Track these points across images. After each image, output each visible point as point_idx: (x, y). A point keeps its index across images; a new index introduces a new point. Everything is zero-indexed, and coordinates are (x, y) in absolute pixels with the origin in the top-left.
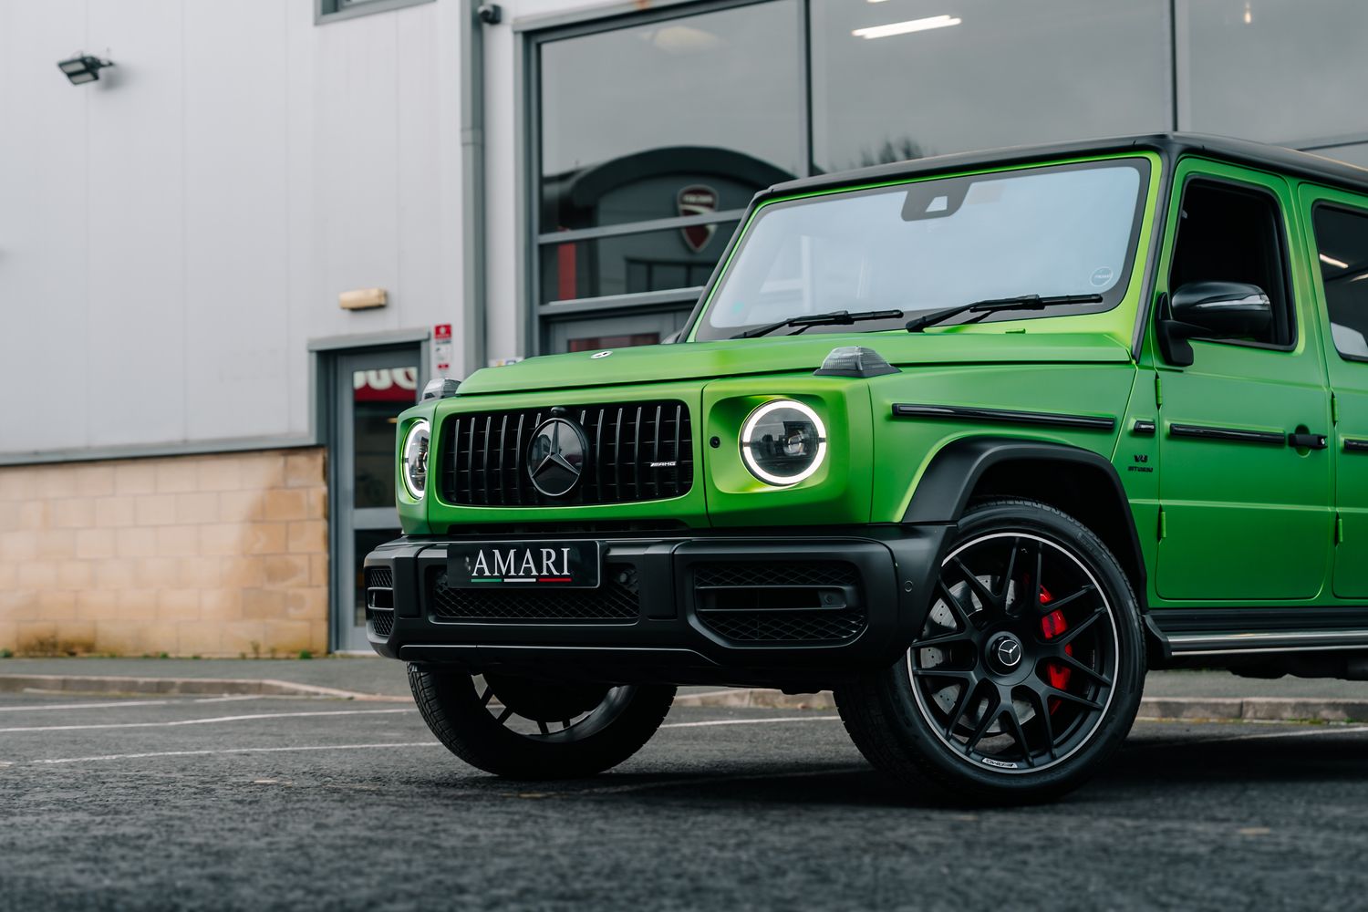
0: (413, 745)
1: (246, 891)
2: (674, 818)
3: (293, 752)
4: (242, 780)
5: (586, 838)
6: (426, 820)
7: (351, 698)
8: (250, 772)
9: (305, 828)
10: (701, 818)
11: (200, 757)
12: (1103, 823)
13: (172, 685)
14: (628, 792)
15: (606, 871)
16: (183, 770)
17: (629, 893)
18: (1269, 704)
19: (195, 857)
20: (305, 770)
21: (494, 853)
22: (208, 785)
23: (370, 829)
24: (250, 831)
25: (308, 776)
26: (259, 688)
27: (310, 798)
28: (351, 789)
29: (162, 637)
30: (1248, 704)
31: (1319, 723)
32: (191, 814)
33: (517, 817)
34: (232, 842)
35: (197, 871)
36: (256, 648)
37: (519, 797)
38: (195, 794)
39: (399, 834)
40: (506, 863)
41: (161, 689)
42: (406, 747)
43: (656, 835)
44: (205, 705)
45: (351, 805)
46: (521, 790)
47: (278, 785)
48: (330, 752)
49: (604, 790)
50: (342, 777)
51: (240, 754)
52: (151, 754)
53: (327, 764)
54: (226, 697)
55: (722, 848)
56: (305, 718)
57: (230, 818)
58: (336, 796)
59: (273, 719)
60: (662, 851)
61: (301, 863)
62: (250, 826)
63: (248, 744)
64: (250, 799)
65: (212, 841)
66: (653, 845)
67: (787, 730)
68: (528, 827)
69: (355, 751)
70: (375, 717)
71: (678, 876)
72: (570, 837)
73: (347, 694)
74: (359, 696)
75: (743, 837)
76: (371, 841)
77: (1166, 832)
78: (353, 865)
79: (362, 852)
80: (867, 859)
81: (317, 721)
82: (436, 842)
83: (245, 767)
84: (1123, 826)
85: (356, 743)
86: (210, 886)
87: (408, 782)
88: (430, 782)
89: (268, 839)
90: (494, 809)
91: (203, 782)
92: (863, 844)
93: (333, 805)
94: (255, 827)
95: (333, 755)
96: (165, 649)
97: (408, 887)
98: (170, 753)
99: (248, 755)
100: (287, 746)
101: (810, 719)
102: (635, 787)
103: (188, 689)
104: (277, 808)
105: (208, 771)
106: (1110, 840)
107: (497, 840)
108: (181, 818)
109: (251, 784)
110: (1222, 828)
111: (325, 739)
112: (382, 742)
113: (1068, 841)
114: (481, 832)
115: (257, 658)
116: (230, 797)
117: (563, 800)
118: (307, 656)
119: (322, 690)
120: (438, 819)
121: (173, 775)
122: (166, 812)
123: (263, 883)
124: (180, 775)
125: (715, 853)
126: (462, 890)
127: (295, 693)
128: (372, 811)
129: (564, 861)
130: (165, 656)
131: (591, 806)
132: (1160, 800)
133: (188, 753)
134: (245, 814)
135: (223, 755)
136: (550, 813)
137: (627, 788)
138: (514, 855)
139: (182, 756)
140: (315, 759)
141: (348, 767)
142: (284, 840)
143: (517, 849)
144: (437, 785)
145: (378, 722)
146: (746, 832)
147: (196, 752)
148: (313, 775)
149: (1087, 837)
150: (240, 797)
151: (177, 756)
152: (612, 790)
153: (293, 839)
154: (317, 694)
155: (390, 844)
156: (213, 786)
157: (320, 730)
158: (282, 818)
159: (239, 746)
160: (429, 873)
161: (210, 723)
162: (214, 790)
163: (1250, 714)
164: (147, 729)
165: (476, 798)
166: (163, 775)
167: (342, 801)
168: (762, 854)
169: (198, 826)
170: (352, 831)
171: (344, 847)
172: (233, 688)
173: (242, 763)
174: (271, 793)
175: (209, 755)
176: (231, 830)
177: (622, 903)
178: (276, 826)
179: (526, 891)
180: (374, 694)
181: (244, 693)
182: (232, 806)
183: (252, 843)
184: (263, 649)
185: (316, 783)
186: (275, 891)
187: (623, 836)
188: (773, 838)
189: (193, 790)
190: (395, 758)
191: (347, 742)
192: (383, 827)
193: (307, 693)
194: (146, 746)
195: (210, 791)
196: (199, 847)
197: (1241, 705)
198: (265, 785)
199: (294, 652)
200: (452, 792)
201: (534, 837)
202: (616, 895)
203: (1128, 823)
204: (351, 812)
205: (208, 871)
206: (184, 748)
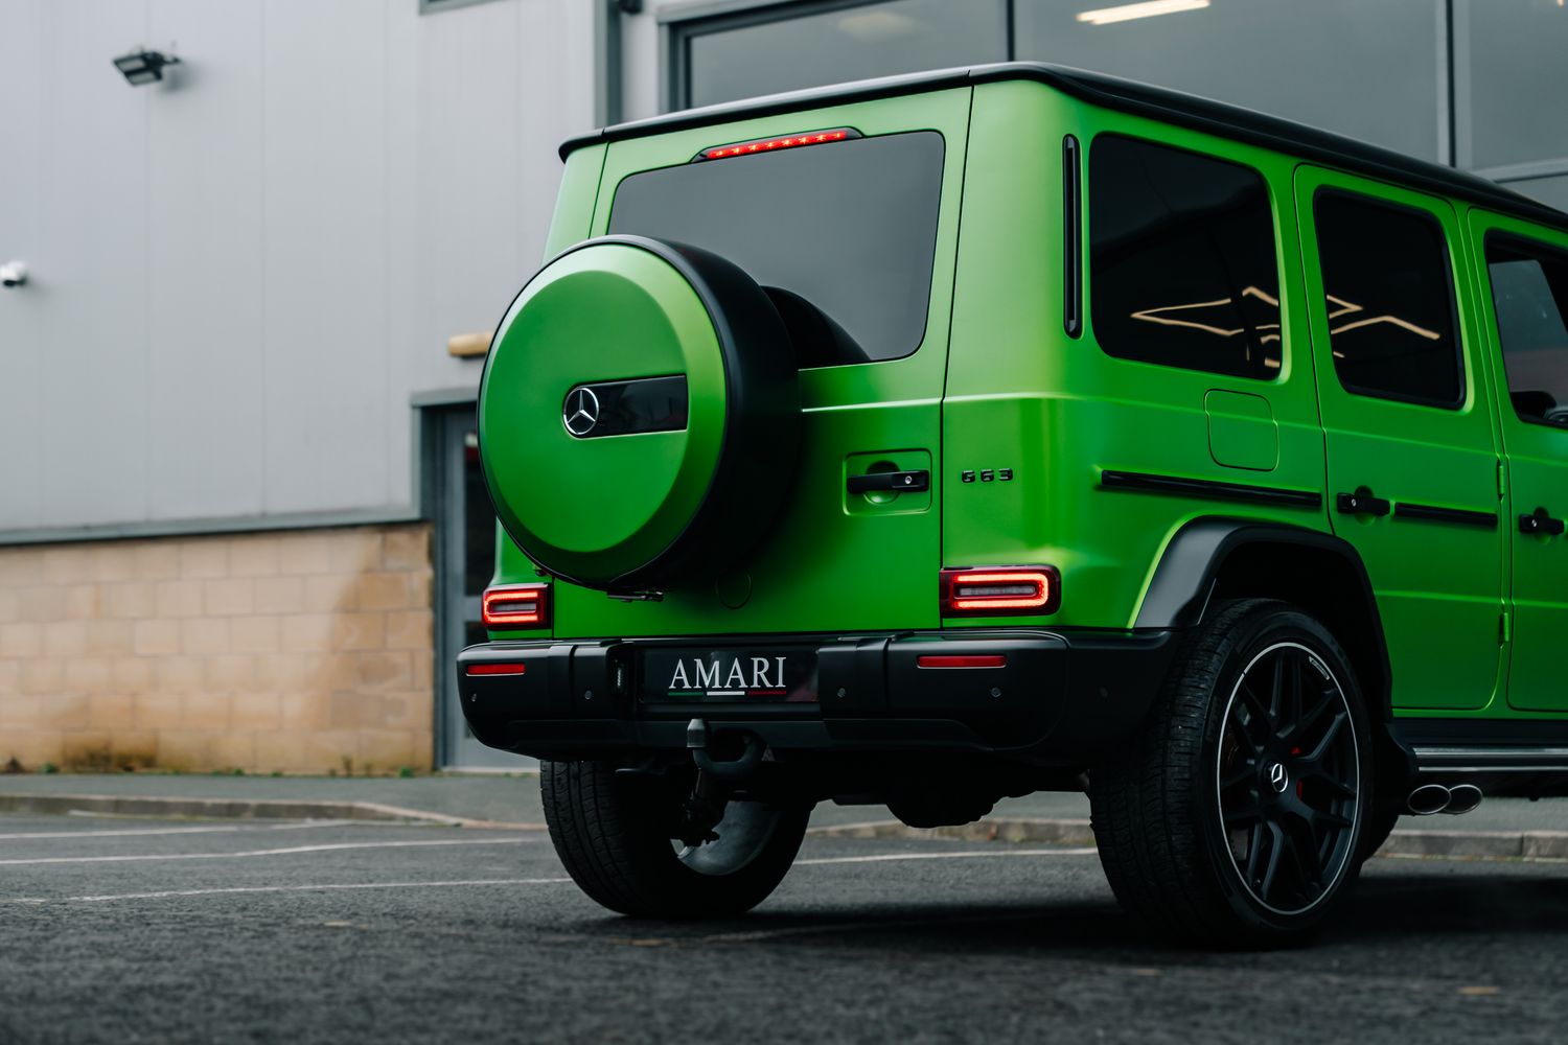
0: (521, 881)
3: (376, 890)
4: (310, 922)
5: (697, 992)
8: (321, 912)
9: (373, 978)
10: (836, 970)
11: (266, 894)
12: (1306, 981)
13: (244, 808)
16: (244, 909)
18: (1555, 839)
19: (240, 1011)
20: (387, 910)
21: (588, 1009)
22: (269, 928)
23: (448, 980)
24: (308, 985)
25: (389, 918)
26: (349, 812)
27: (387, 943)
28: (435, 933)
29: (235, 748)
30: (1530, 839)
32: (244, 963)
33: (622, 968)
34: (286, 993)
35: (240, 1026)
36: (348, 764)
37: (630, 944)
38: (253, 937)
39: (483, 987)
40: (596, 1021)
41: (232, 811)
42: (512, 885)
44: (283, 832)
45: (433, 952)
46: (635, 936)
47: (350, 928)
48: (420, 889)
50: (429, 920)
51: (314, 892)
52: (209, 891)
53: (415, 902)
54: (310, 823)
55: (849, 1005)
56: (398, 849)
57: (288, 967)
58: (417, 942)
59: (360, 850)
60: (781, 1007)
61: (360, 1017)
62: (310, 975)
63: (325, 880)
64: (314, 944)
65: (264, 993)
66: (772, 1001)
67: (970, 866)
68: (634, 981)
69: (450, 889)
70: (482, 848)
73: (452, 820)
74: (467, 822)
75: (880, 993)
76: (446, 995)
77: (1375, 991)
78: (419, 1021)
79: (432, 1006)
80: (1015, 1019)
81: (412, 853)
82: (521, 995)
83: (316, 907)
84: (1326, 983)
85: (453, 879)
87: (505, 925)
88: (530, 926)
89: (329, 991)
90: (599, 958)
91: (264, 925)
92: (1016, 1002)
93: (411, 952)
94: (317, 978)
95: (424, 893)
96: (239, 764)
98: (231, 890)
99: (322, 892)
100: (371, 882)
101: (1002, 853)
102: (769, 934)
103: (265, 812)
104: (347, 953)
105: (272, 912)
106: (1305, 1000)
108: (231, 966)
109: (321, 926)
110: (1441, 985)
111: (417, 874)
112: (485, 878)
113: (1257, 1000)
114: (575, 985)
115: (349, 776)
116: (291, 944)
117: (681, 947)
118: (408, 773)
119: (424, 815)
121: (230, 916)
122: (215, 959)
124: (238, 916)
125: (840, 1010)
127: (391, 818)
128: (453, 959)
129: (662, 1018)
130: (239, 773)
131: (712, 955)
132: (1383, 953)
133: (251, 890)
134: (307, 962)
135: (293, 892)
136: (662, 963)
137: (760, 935)
138: (607, 1011)
139: (245, 894)
140: (401, 897)
141: (438, 908)
142: (345, 992)
143: (612, 1005)
144: (539, 929)
145: (484, 855)
146: (884, 987)
147: (262, 889)
148: (394, 916)
149: (1279, 996)
150: (303, 942)
151: (239, 894)
152: (742, 937)
153: (356, 991)
154: (416, 819)
155: (467, 997)
156: (276, 929)
157: (415, 863)
158: (348, 969)
159: (314, 882)
160: (504, 1030)
161: (285, 855)
162: (275, 934)
163: (1532, 851)
164: (209, 861)
165: (579, 945)
166: (219, 915)
167: (423, 948)
168: (895, 1011)
170: (428, 982)
171: (413, 1000)
172: (318, 812)
173: (314, 902)
174: (341, 938)
175: (277, 892)
176: (287, 980)
178: (340, 975)
180: (485, 819)
181: (330, 817)
182: (294, 952)
183: (308, 996)
184: (355, 765)
185: (396, 926)
188: (913, 994)
189: (252, 933)
190: (497, 897)
191: (443, 877)
192: (463, 978)
193: (407, 819)
194: (204, 881)
195: (270, 935)
196: (247, 1000)
197: (1522, 840)
198: (337, 928)
199: (393, 768)
200: (553, 938)
201: (637, 991)
203: (1335, 980)
204: (430, 960)
205: (252, 1026)
206: (249, 884)
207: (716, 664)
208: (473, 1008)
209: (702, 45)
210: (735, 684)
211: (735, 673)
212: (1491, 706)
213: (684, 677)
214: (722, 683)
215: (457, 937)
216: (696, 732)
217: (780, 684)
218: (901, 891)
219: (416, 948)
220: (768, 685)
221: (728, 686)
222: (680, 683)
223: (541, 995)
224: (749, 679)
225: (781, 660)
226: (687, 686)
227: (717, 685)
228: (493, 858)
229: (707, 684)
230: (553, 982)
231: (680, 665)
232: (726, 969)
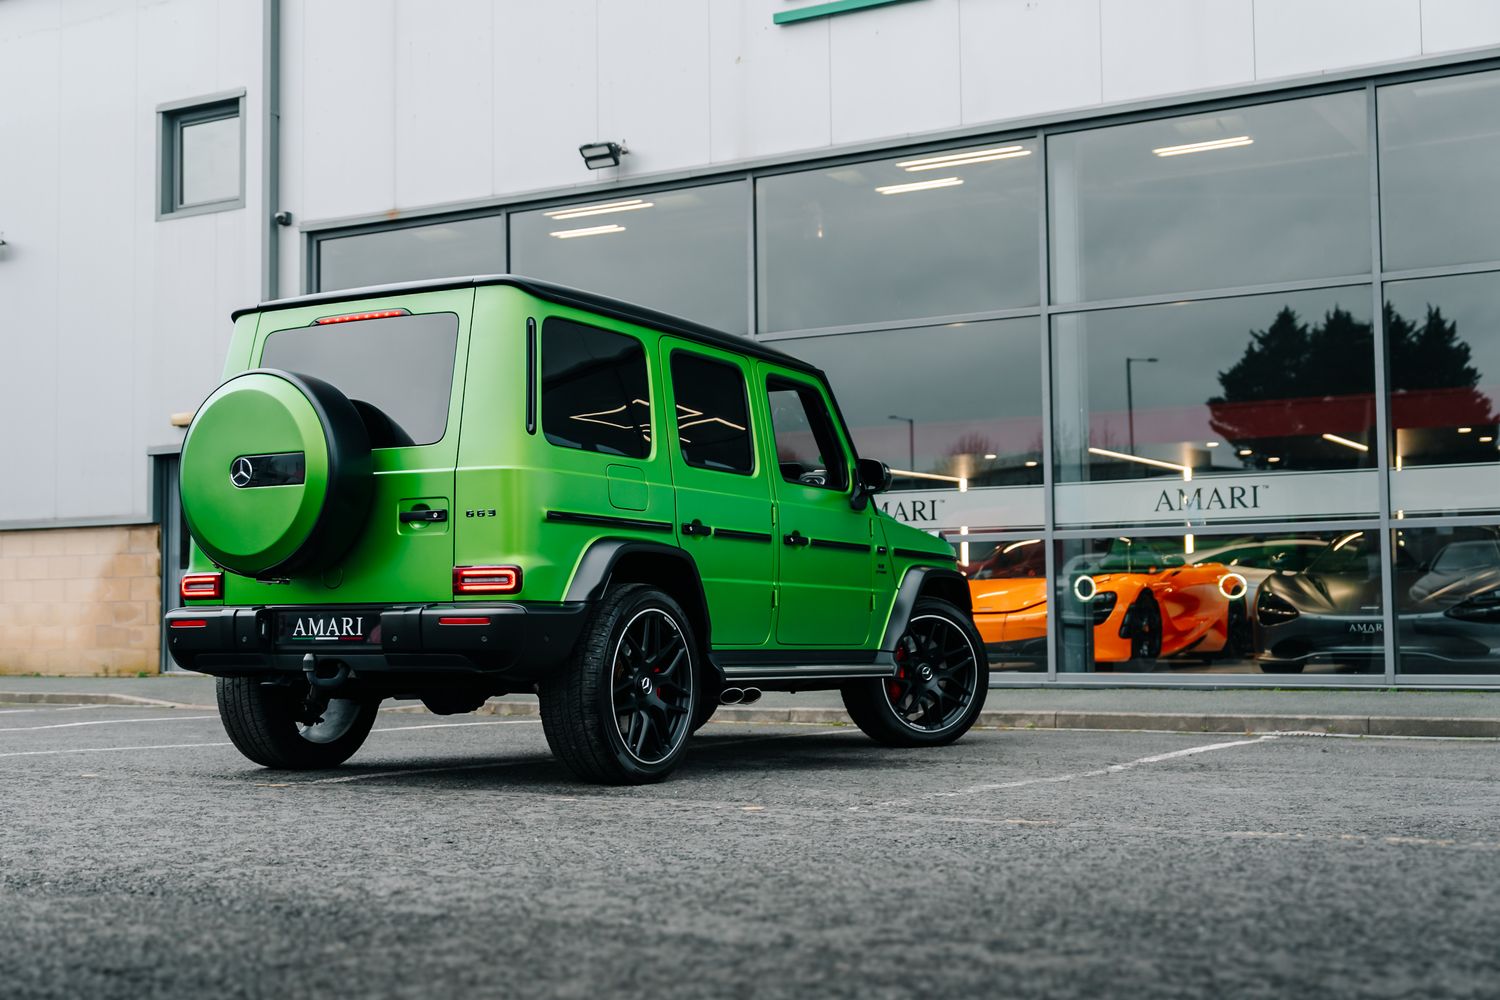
0: (207, 745)
1: (51, 861)
2: (370, 802)
3: (117, 752)
4: (73, 774)
6: (196, 805)
7: (173, 707)
8: (81, 768)
9: (108, 812)
11: (48, 756)
13: (40, 697)
14: (346, 782)
15: (309, 842)
16: (33, 766)
17: (317, 860)
19: (22, 836)
20: (122, 766)
23: (154, 812)
24: (68, 816)
25: (122, 771)
26: (106, 700)
27: (120, 788)
28: (150, 781)
29: (36, 660)
31: (839, 725)
32: (28, 802)
33: (261, 803)
34: (53, 824)
35: (21, 846)
36: (107, 670)
37: (269, 786)
38: (36, 786)
39: (175, 817)
41: (32, 700)
42: (202, 747)
43: (353, 815)
45: (147, 793)
47: (99, 778)
48: (144, 751)
49: (331, 780)
50: (147, 772)
51: (78, 754)
52: (12, 754)
53: (139, 761)
54: (81, 707)
56: (133, 724)
57: (56, 805)
58: (138, 787)
59: (109, 724)
61: (97, 839)
62: (69, 811)
63: (87, 746)
64: (74, 789)
65: (38, 823)
67: (477, 732)
68: (267, 811)
69: (162, 751)
70: (186, 723)
71: (356, 846)
72: (292, 818)
73: (170, 704)
74: (179, 706)
76: (152, 822)
78: (133, 841)
79: (141, 829)
81: (143, 726)
82: (197, 822)
83: (78, 764)
85: (166, 744)
86: (27, 858)
87: (193, 775)
88: (209, 775)
89: (79, 821)
90: (248, 796)
91: (44, 777)
93: (134, 793)
94: (72, 812)
95: (145, 754)
96: (39, 670)
97: (167, 856)
98: (26, 754)
99: (83, 754)
100: (114, 746)
101: (495, 723)
103: (53, 700)
104: (94, 796)
105: (50, 768)
107: (241, 820)
108: (19, 806)
109: (79, 777)
110: (733, 805)
111: (144, 741)
112: (186, 742)
114: (231, 814)
115: (106, 677)
116: (60, 789)
117: (298, 788)
118: (143, 675)
119: (153, 701)
120: (204, 805)
122: (11, 801)
123: (66, 855)
124: (28, 771)
126: (203, 859)
127: (132, 703)
128: (159, 798)
130: (38, 676)
133: (39, 753)
134: (67, 802)
135: (65, 754)
136: (286, 799)
137: (347, 779)
139: (35, 756)
140: (132, 757)
141: (153, 764)
142: (90, 822)
144: (214, 777)
145: (187, 727)
147: (45, 753)
148: (126, 770)
150: (67, 788)
151: (31, 756)
152: (336, 780)
153: (96, 821)
154: (148, 704)
155: (164, 824)
156: (51, 780)
157: (142, 734)
158: (93, 805)
159: (79, 747)
160: (184, 846)
161: (64, 728)
162: (50, 783)
164: (15, 733)
165: (238, 788)
166: (16, 771)
167: (141, 791)
169: (30, 811)
170: (141, 814)
171: (131, 827)
172: (87, 700)
173: (77, 761)
174: (92, 785)
175: (55, 754)
176: (53, 814)
177: (312, 866)
178: (87, 810)
179: (249, 859)
180: (190, 704)
181: (94, 703)
182: (60, 796)
183: (66, 825)
184: (111, 670)
185: (126, 777)
186: (72, 861)
187: (330, 816)
189: (36, 783)
190: (190, 756)
191: (160, 743)
192: (164, 811)
193: (142, 704)
194: (10, 748)
195: (47, 784)
196: (27, 828)
198: (89, 778)
199: (135, 672)
200: (222, 782)
202: (307, 861)
204: (145, 799)
205: (28, 846)
206: (38, 749)
207: (321, 621)
208: (167, 832)
209: (327, 247)
210: (332, 633)
211: (333, 627)
212: (767, 642)
213: (302, 629)
214: (325, 632)
215: (163, 783)
216: (308, 662)
217: (359, 633)
218: (435, 748)
219: (136, 791)
220: (352, 634)
221: (328, 634)
222: (299, 632)
223: (211, 822)
224: (341, 631)
225: (360, 619)
226: (304, 634)
227: (322, 634)
228: (191, 730)
229: (316, 632)
230: (218, 813)
231: (300, 621)
232: (323, 802)
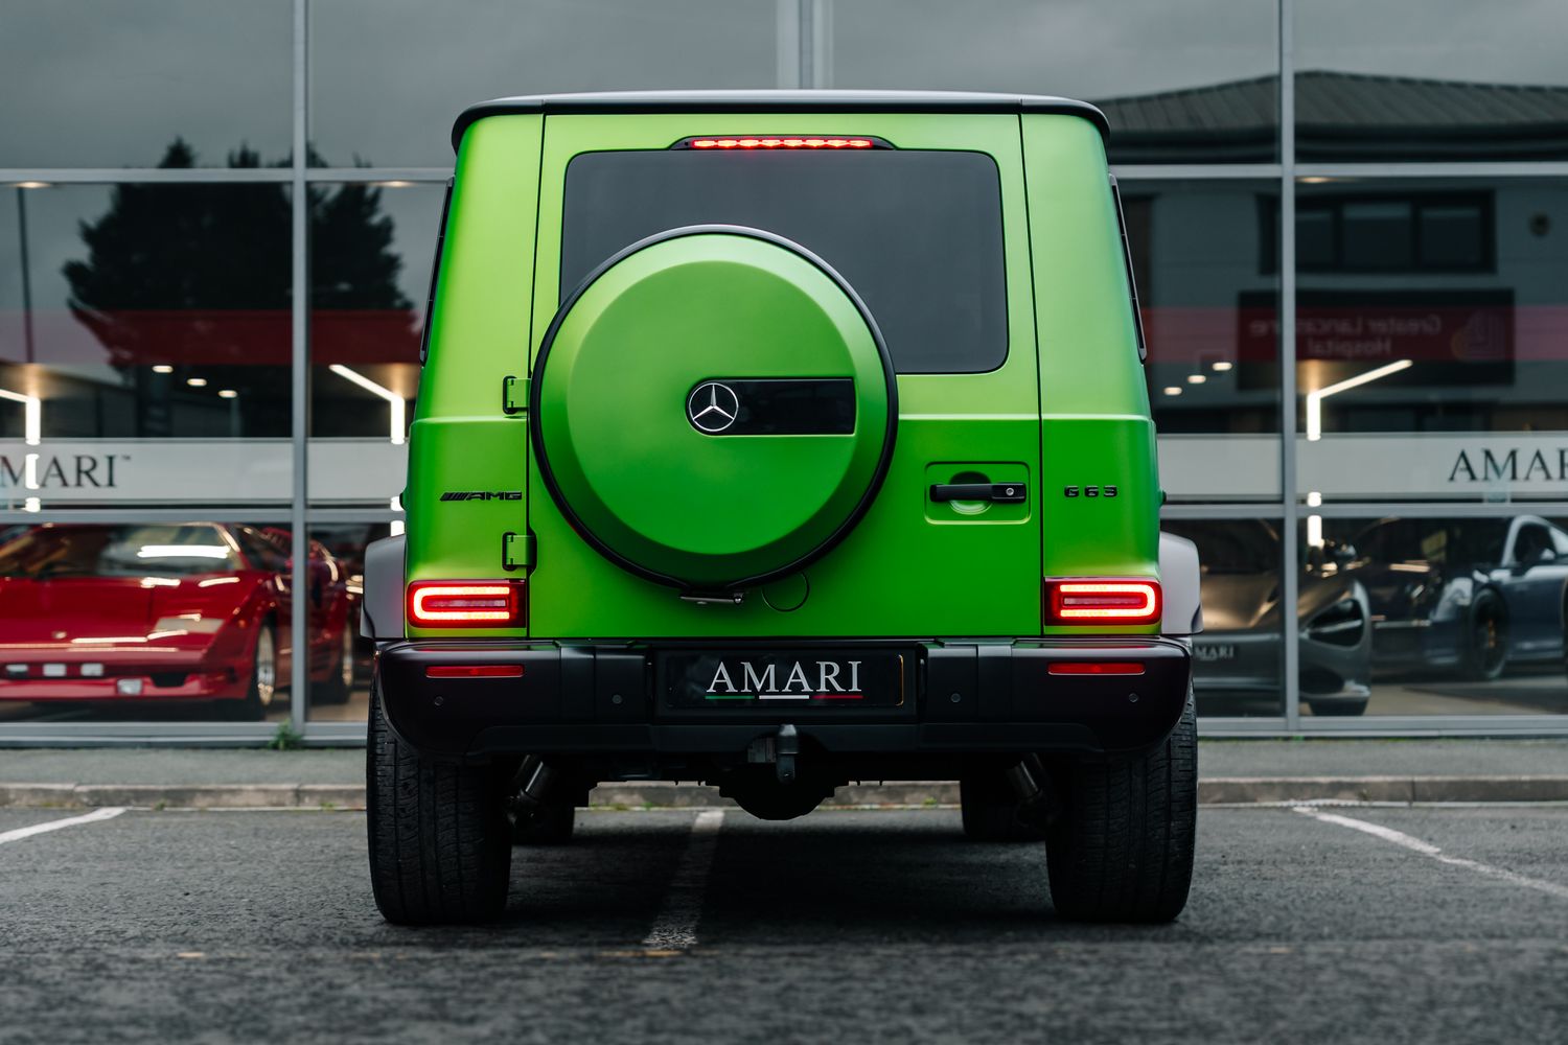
207: (771, 667)
210: (797, 688)
211: (796, 676)
213: (727, 680)
214: (780, 684)
217: (855, 688)
220: (839, 689)
221: (787, 689)
222: (721, 688)
224: (814, 679)
225: (856, 664)
226: (731, 689)
227: (772, 688)
229: (759, 687)
231: (723, 668)
